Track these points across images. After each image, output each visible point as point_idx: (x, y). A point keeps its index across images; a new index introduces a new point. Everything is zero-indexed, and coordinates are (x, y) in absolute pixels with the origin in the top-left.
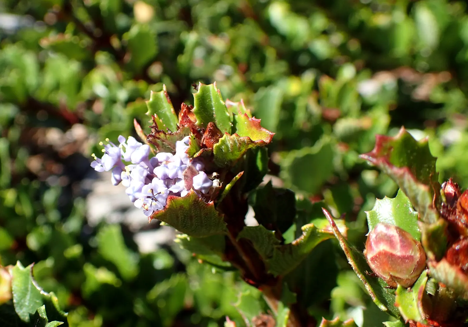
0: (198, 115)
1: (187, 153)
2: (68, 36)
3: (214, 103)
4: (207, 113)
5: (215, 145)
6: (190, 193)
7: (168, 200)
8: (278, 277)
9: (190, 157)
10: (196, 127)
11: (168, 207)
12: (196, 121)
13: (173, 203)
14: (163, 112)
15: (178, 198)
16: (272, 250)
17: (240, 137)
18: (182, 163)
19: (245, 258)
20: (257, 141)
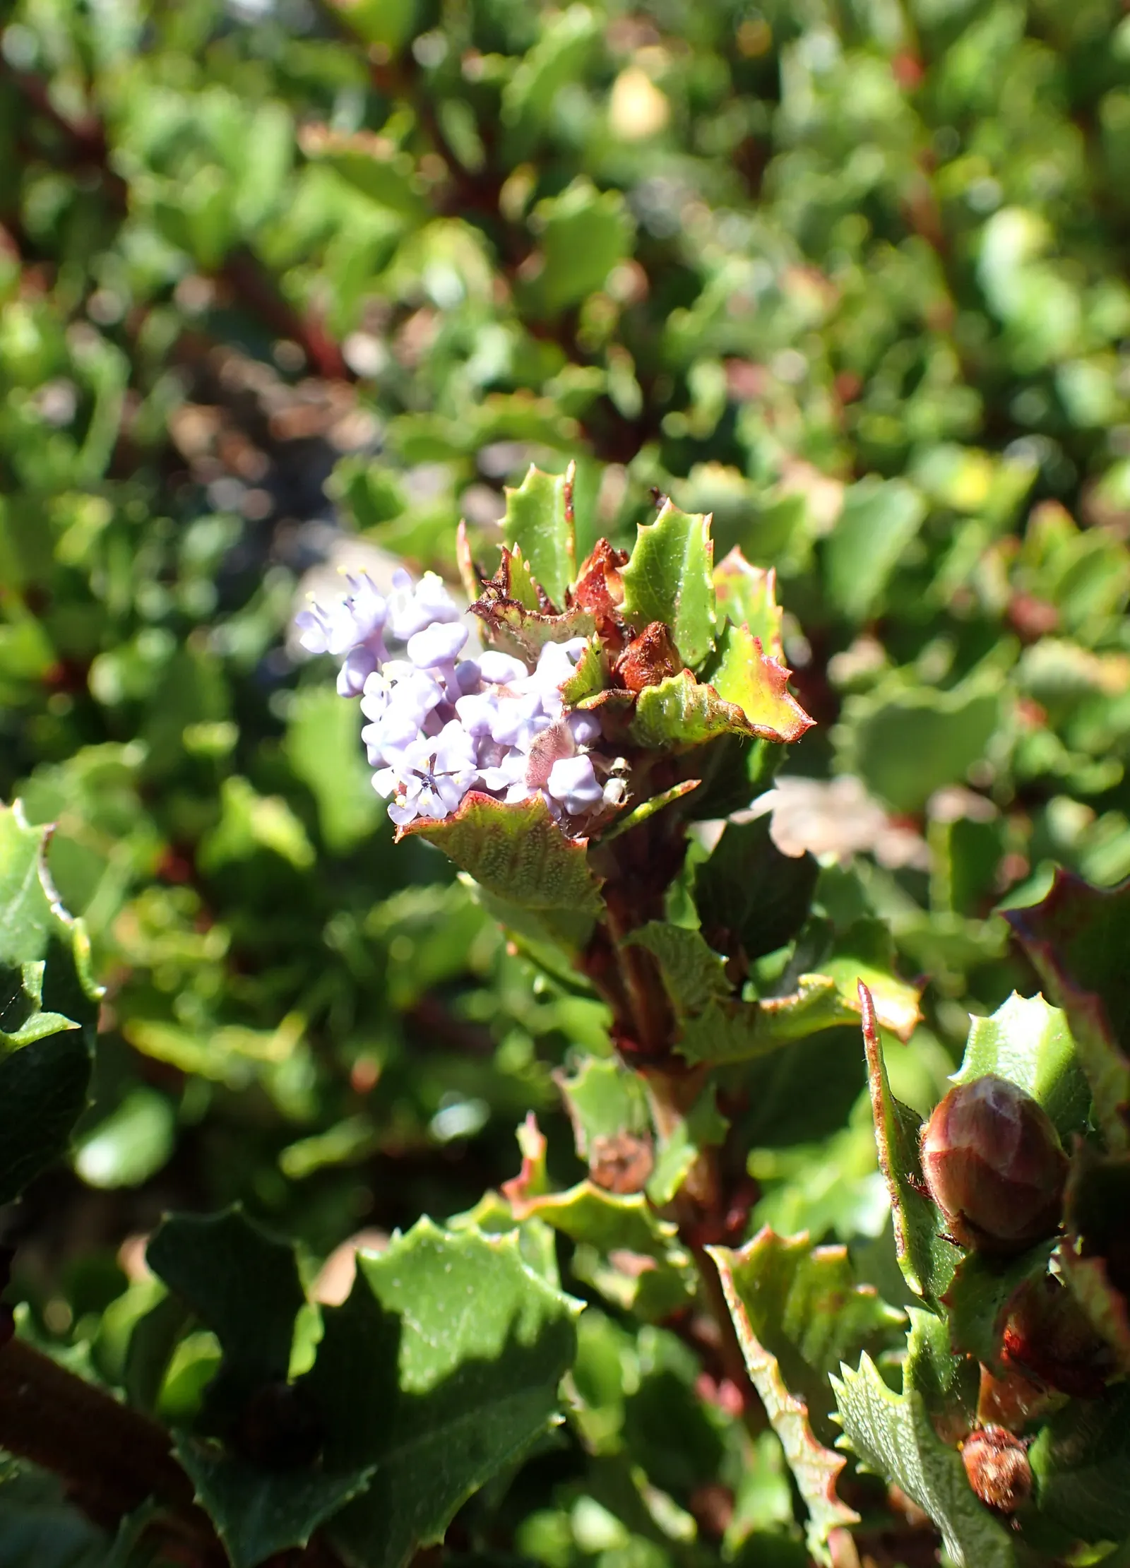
0: (631, 588)
1: (562, 690)
2: (385, 147)
3: (687, 569)
4: (657, 589)
5: (648, 690)
6: (533, 802)
7: (467, 801)
8: (697, 1067)
9: (568, 704)
10: (615, 615)
11: (461, 818)
12: (622, 600)
13: (478, 812)
14: (545, 532)
15: (496, 805)
16: (705, 1000)
17: (718, 698)
18: (540, 711)
19: (629, 985)
20: (760, 727)
